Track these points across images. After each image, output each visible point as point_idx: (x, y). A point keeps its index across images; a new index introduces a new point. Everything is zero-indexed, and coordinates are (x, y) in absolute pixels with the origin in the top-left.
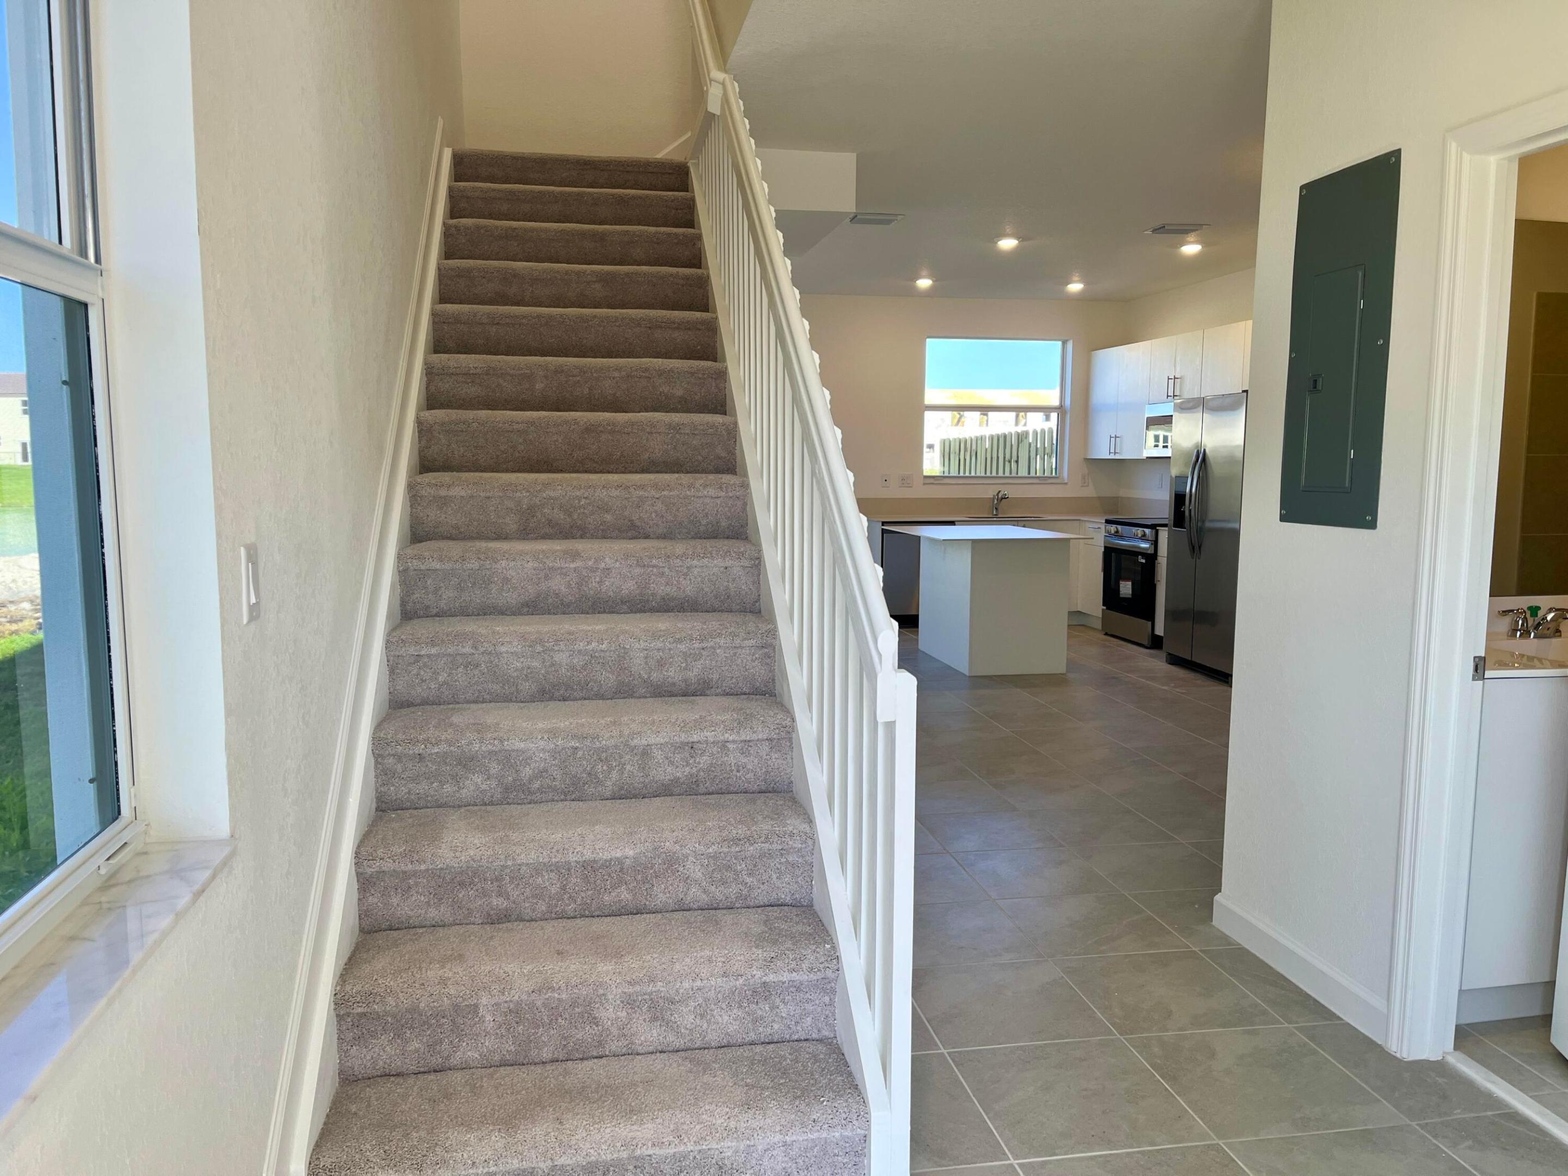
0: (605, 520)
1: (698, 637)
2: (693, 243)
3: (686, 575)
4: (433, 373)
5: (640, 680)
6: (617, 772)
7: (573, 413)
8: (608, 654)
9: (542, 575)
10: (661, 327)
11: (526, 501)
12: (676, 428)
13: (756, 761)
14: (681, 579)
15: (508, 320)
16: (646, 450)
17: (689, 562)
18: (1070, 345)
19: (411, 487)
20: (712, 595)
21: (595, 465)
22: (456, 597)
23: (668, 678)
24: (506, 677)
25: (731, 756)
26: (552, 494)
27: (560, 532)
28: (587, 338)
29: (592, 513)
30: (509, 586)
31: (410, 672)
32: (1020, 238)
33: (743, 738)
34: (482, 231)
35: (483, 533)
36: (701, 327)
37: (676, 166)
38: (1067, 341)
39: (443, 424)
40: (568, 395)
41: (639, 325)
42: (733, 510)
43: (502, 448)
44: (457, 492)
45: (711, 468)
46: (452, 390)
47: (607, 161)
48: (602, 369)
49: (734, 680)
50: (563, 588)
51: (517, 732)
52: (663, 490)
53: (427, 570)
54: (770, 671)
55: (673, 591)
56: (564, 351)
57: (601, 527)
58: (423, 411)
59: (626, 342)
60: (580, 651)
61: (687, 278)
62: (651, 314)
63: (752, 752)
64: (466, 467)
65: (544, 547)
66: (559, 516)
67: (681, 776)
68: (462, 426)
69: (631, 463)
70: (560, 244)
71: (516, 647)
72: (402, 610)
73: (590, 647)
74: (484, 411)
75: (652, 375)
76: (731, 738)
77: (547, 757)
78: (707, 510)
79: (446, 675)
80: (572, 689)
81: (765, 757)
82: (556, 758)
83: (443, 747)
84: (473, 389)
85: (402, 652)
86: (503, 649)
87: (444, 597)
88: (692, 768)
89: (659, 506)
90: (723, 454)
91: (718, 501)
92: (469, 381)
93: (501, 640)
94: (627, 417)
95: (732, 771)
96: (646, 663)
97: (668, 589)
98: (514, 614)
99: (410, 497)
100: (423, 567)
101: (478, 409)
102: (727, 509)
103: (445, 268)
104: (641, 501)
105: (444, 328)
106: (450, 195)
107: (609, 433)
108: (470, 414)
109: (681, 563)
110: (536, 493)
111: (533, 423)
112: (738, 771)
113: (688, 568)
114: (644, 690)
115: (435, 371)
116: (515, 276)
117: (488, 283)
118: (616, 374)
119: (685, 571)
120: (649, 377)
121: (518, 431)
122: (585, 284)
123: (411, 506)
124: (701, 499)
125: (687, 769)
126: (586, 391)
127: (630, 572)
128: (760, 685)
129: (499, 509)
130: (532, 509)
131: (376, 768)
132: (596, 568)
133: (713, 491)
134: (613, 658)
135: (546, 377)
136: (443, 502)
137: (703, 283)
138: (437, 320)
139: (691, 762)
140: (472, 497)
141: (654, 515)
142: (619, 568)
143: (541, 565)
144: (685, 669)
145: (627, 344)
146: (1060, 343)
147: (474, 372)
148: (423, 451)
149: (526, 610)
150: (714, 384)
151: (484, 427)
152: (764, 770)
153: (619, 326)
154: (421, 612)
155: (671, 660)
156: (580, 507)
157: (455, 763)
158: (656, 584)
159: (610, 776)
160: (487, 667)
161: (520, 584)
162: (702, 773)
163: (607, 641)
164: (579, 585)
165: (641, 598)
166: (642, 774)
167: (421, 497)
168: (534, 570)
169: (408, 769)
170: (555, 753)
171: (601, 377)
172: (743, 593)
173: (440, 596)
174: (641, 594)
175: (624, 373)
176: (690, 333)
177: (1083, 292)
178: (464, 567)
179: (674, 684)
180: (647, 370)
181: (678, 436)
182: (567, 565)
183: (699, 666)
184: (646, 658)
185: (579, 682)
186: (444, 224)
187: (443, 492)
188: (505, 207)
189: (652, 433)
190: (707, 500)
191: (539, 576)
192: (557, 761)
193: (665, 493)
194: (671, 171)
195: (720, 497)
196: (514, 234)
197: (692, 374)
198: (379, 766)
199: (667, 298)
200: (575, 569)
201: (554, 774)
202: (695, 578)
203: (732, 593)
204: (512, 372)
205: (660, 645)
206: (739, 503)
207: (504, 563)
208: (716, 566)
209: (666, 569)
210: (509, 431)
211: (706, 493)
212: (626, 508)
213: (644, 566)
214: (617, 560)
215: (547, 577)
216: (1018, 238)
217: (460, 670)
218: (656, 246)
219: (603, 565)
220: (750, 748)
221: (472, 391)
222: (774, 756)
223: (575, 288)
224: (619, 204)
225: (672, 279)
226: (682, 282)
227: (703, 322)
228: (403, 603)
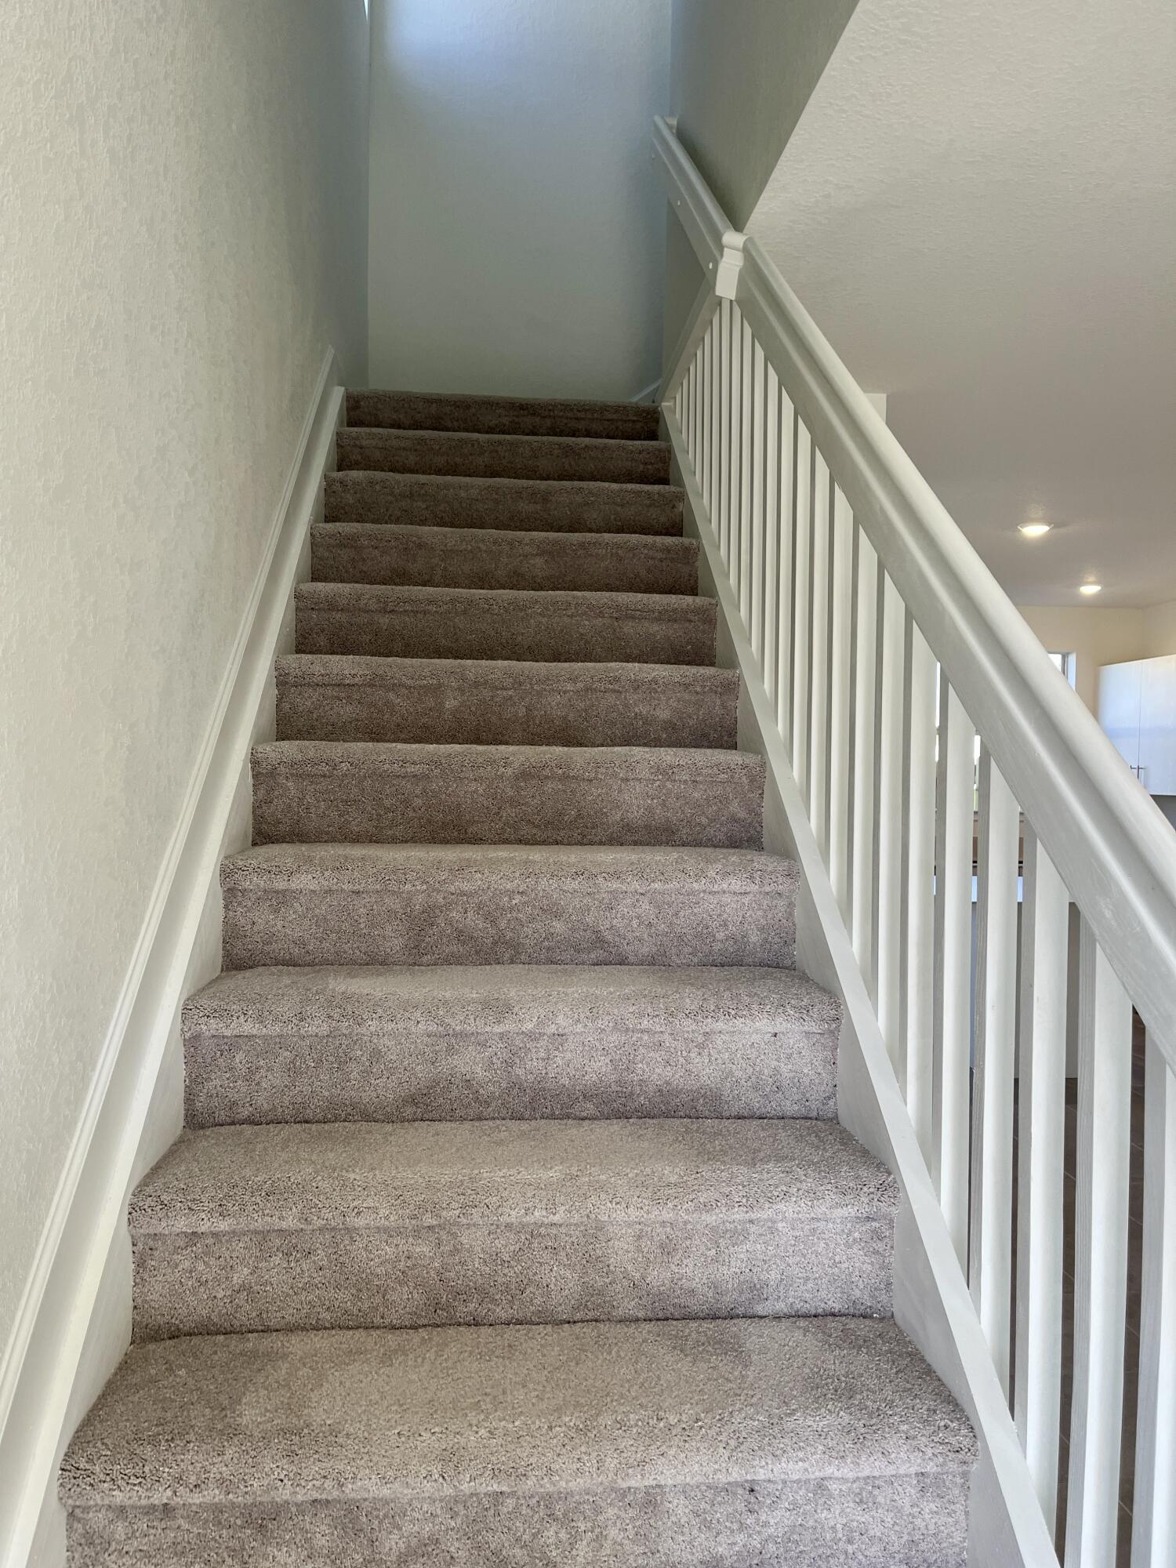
0: (552, 930)
1: (744, 1200)
2: (671, 506)
3: (701, 1047)
4: (287, 683)
5: (626, 1283)
6: (588, 1544)
7: (502, 748)
8: (563, 1230)
9: (442, 1045)
10: (633, 618)
11: (420, 898)
12: (666, 772)
13: (889, 1520)
14: (692, 1055)
15: (408, 607)
16: (618, 807)
17: (710, 1024)
18: (1072, 659)
19: (227, 872)
20: (749, 1084)
21: (534, 831)
22: (286, 1086)
23: (680, 1279)
24: (364, 1276)
25: (837, 1509)
26: (466, 887)
27: (477, 953)
28: (523, 634)
29: (532, 919)
30: (382, 1067)
31: (177, 1266)
32: (1052, 523)
33: (866, 1473)
34: (378, 487)
35: (345, 952)
36: (692, 618)
37: (643, 411)
38: (1068, 654)
39: (293, 764)
40: (494, 719)
41: (601, 615)
42: (770, 916)
43: (387, 803)
44: (304, 881)
45: (721, 836)
46: (316, 709)
47: (551, 405)
48: (548, 679)
49: (810, 1285)
50: (479, 1070)
51: (375, 1458)
52: (653, 882)
53: (236, 1036)
54: (882, 1268)
55: (677, 1076)
56: (489, 653)
57: (546, 943)
58: (261, 743)
59: (582, 639)
60: (508, 1226)
61: (667, 550)
62: (620, 599)
63: (880, 1499)
64: (327, 833)
65: (448, 995)
66: (473, 921)
67: (726, 1553)
68: (325, 769)
69: (593, 828)
70: (486, 506)
71: (386, 1214)
72: (187, 1110)
73: (529, 1219)
74: (361, 745)
75: (623, 687)
76: (838, 1474)
77: (439, 1512)
78: (725, 916)
79: (246, 1271)
80: (493, 1301)
81: (907, 1510)
82: (457, 1514)
83: (212, 1495)
84: (349, 708)
85: (161, 1228)
86: (360, 1222)
87: (264, 1085)
88: (750, 1536)
89: (645, 906)
90: (742, 815)
91: (746, 900)
92: (343, 695)
93: (356, 1203)
94: (588, 755)
95: (836, 1541)
96: (639, 1249)
97: (668, 1072)
98: (389, 1120)
99: (224, 891)
100: (228, 1033)
101: (355, 740)
102: (760, 913)
103: (321, 534)
104: (615, 898)
105: (312, 618)
106: (337, 444)
107: (560, 780)
108: (336, 750)
109: (694, 1027)
110: (437, 885)
111: (437, 764)
112: (850, 1541)
113: (706, 1034)
114: (633, 1303)
115: (291, 679)
116: (420, 546)
117: (381, 556)
118: (569, 687)
119: (701, 1039)
120: (618, 691)
121: (414, 776)
122: (522, 558)
123: (226, 907)
124: (717, 896)
125: (740, 1539)
126: (522, 712)
127: (600, 1040)
128: (863, 1294)
129: (375, 912)
130: (430, 914)
131: (70, 1528)
132: (540, 1033)
133: (739, 883)
134: (574, 1239)
135: (461, 690)
136: (282, 899)
137: (692, 555)
138: (302, 603)
139: (748, 1522)
140: (330, 891)
141: (635, 923)
142: (581, 1034)
143: (440, 1029)
144: (715, 1260)
145: (582, 643)
146: (1059, 657)
147: (352, 682)
148: (260, 807)
149: (409, 1111)
150: (718, 702)
151: (360, 769)
152: (906, 1537)
153: (571, 616)
154: (222, 1112)
155: (688, 1243)
156: (511, 909)
157: (239, 1522)
158: (648, 1064)
159: (574, 1552)
160: (328, 1256)
161: (402, 1062)
162: (771, 1547)
163: (563, 1208)
164: (508, 1064)
165: (619, 1089)
166: (642, 1549)
167: (244, 892)
168: (429, 1036)
169: (137, 1534)
170: (452, 1505)
171: (545, 690)
172: (806, 1080)
173: (258, 1084)
174: (618, 1082)
175: (580, 685)
176: (676, 626)
177: (1097, 596)
178: (302, 1031)
179: (692, 1292)
180: (617, 680)
181: (669, 785)
182: (488, 1029)
183: (742, 1256)
184: (639, 1237)
185: (507, 1285)
186: (325, 477)
187: (280, 885)
188: (412, 459)
189: (628, 780)
190: (727, 899)
191: (437, 1048)
192: (459, 1521)
193: (656, 885)
194: (635, 418)
195: (750, 892)
196: (423, 492)
197: (686, 686)
198: (76, 1525)
199: (638, 580)
200: (502, 1036)
201: (452, 1549)
202: (719, 1052)
203: (785, 1083)
204: (409, 682)
205: (667, 1215)
206: (781, 903)
207: (373, 1025)
208: (757, 1031)
209: (666, 1036)
210: (398, 776)
211: (725, 886)
212: (589, 910)
213: (627, 1030)
214: (578, 1021)
215: (451, 1050)
216: (1049, 524)
217: (276, 1260)
218: (619, 509)
219: (552, 1029)
220: (876, 1492)
221: (347, 711)
222: (929, 1507)
223: (506, 564)
224: (567, 456)
225: (646, 551)
226: (659, 555)
227: (697, 611)
228: (190, 1098)
